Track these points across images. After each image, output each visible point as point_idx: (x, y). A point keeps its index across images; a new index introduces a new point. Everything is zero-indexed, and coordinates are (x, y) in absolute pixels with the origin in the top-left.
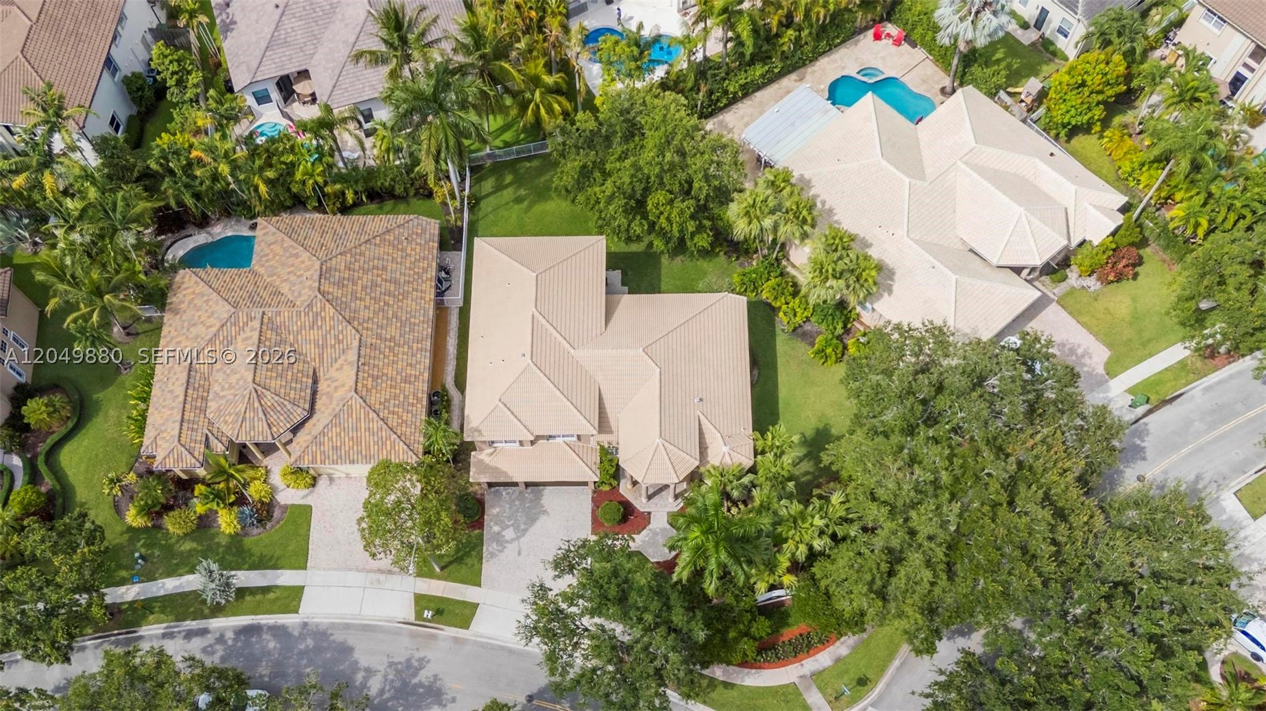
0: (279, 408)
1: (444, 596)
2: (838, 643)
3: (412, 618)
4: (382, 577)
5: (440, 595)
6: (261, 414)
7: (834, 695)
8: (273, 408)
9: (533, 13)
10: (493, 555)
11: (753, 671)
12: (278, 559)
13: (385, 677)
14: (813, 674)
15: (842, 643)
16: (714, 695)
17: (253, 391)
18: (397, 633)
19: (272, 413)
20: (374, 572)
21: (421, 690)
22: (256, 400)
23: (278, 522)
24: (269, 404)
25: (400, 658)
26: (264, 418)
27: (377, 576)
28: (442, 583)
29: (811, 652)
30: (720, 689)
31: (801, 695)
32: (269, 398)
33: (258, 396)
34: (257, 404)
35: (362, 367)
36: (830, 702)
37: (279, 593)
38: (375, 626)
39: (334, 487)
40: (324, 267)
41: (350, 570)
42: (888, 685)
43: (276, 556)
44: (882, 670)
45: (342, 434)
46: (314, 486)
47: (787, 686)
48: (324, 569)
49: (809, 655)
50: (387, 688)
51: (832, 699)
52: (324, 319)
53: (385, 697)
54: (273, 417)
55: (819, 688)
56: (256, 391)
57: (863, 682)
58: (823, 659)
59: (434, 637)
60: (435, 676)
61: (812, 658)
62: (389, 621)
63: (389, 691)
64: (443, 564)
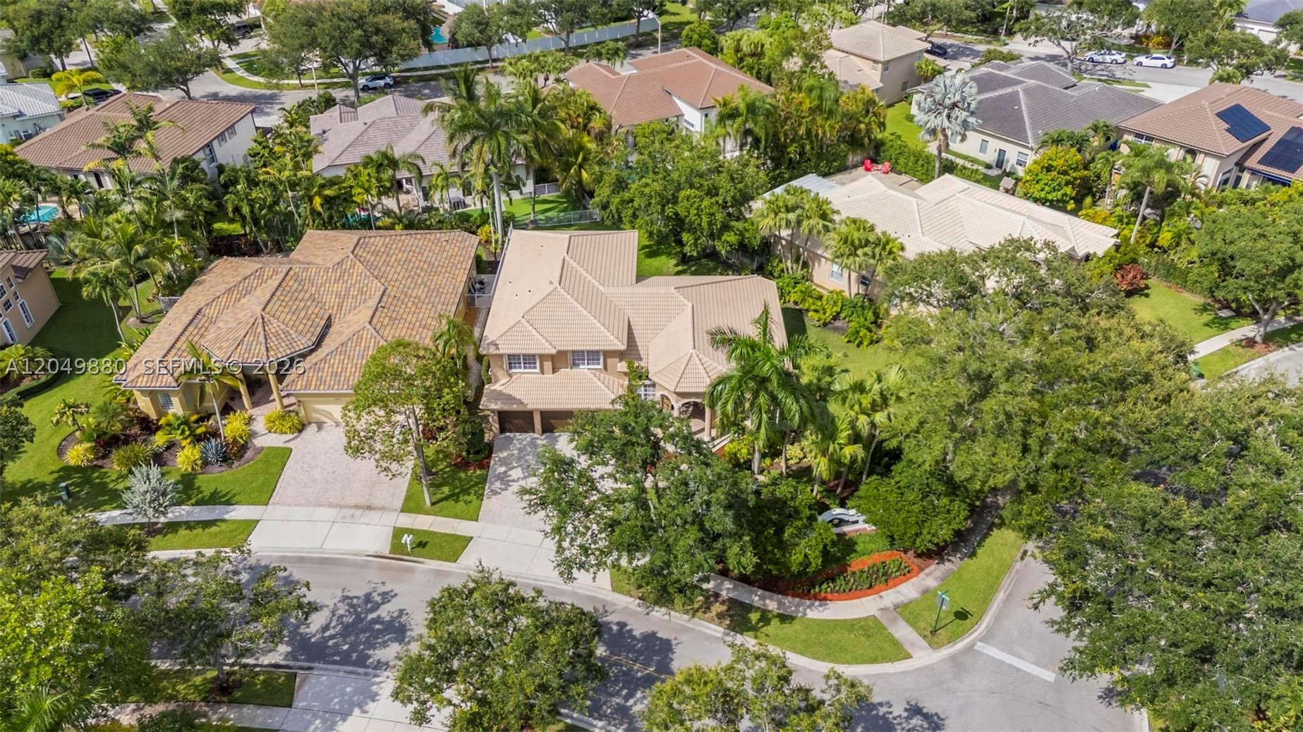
0: (283, 336)
1: (431, 529)
2: (922, 575)
3: (386, 552)
4: (358, 513)
5: (426, 528)
6: (262, 338)
7: (930, 629)
8: (277, 335)
9: (580, 120)
10: (495, 493)
11: (817, 603)
12: (234, 495)
13: (333, 613)
14: (896, 607)
15: (928, 575)
16: (768, 629)
17: (260, 317)
18: (364, 565)
19: (274, 339)
20: (351, 507)
21: (378, 626)
22: (260, 325)
23: (248, 462)
24: (273, 330)
25: (359, 591)
26: (263, 341)
27: (352, 511)
28: (431, 518)
29: (891, 583)
30: (775, 623)
31: (885, 629)
32: (275, 325)
33: (263, 322)
34: (260, 329)
35: (380, 309)
36: (925, 637)
37: (224, 526)
38: (338, 559)
39: (323, 433)
40: (362, 241)
41: (321, 505)
42: (997, 618)
43: (234, 492)
44: (986, 602)
45: (346, 361)
46: (300, 431)
47: (866, 619)
48: (289, 505)
49: (888, 587)
50: (333, 624)
51: (928, 633)
52: (351, 275)
53: (327, 634)
54: (273, 342)
55: (908, 621)
56: (263, 318)
57: (962, 615)
58: (907, 591)
59: (411, 570)
60: (401, 611)
61: (893, 590)
62: (356, 555)
63: (334, 627)
64: (434, 500)
